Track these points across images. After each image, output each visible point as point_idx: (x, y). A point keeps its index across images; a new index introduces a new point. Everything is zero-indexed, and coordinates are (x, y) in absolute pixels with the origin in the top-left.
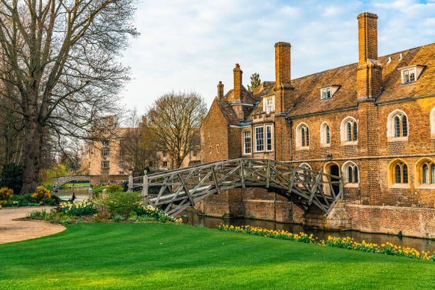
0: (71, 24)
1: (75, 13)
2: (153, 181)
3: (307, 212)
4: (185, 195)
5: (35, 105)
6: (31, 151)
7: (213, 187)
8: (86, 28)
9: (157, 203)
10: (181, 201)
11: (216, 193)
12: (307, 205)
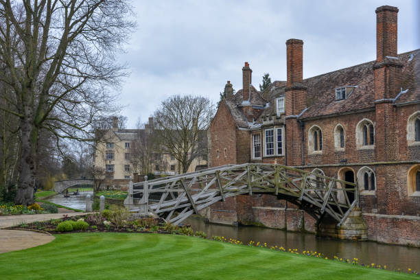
0: (68, 20)
1: (72, 8)
2: (155, 187)
3: (319, 221)
4: (189, 202)
5: (31, 105)
6: (27, 155)
7: (219, 194)
8: (85, 23)
9: (158, 211)
10: (184, 208)
11: (222, 200)
12: (320, 214)
